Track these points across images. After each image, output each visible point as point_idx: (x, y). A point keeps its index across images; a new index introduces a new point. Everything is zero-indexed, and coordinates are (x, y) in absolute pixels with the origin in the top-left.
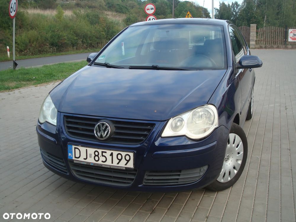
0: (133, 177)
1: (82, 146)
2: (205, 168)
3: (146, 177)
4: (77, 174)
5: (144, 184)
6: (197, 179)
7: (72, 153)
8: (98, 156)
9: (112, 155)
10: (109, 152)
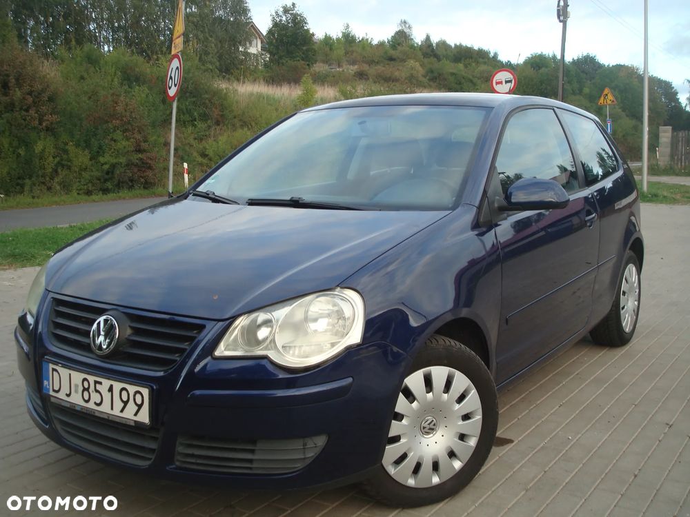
0: (153, 445)
1: (64, 366)
2: (321, 441)
3: (180, 449)
4: (63, 429)
5: (178, 463)
6: (299, 466)
7: (48, 380)
8: (87, 389)
9: (111, 389)
10: (106, 383)
